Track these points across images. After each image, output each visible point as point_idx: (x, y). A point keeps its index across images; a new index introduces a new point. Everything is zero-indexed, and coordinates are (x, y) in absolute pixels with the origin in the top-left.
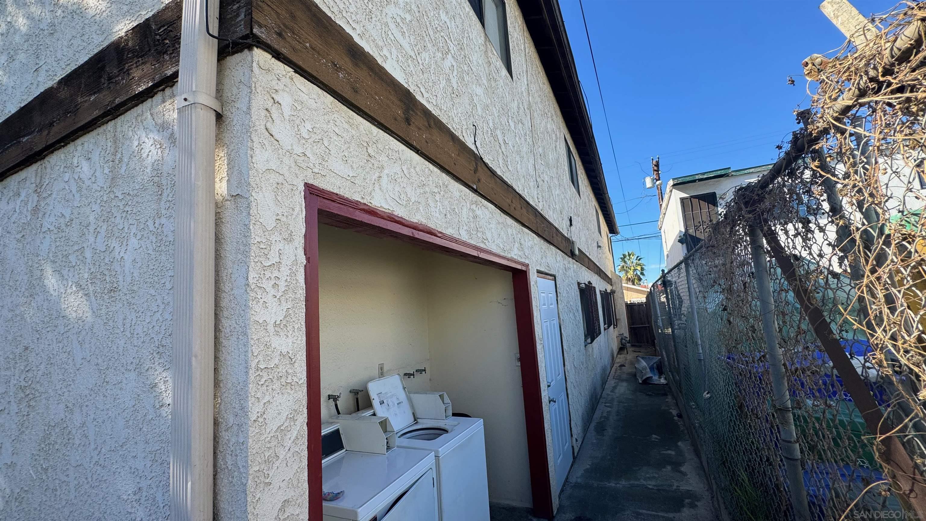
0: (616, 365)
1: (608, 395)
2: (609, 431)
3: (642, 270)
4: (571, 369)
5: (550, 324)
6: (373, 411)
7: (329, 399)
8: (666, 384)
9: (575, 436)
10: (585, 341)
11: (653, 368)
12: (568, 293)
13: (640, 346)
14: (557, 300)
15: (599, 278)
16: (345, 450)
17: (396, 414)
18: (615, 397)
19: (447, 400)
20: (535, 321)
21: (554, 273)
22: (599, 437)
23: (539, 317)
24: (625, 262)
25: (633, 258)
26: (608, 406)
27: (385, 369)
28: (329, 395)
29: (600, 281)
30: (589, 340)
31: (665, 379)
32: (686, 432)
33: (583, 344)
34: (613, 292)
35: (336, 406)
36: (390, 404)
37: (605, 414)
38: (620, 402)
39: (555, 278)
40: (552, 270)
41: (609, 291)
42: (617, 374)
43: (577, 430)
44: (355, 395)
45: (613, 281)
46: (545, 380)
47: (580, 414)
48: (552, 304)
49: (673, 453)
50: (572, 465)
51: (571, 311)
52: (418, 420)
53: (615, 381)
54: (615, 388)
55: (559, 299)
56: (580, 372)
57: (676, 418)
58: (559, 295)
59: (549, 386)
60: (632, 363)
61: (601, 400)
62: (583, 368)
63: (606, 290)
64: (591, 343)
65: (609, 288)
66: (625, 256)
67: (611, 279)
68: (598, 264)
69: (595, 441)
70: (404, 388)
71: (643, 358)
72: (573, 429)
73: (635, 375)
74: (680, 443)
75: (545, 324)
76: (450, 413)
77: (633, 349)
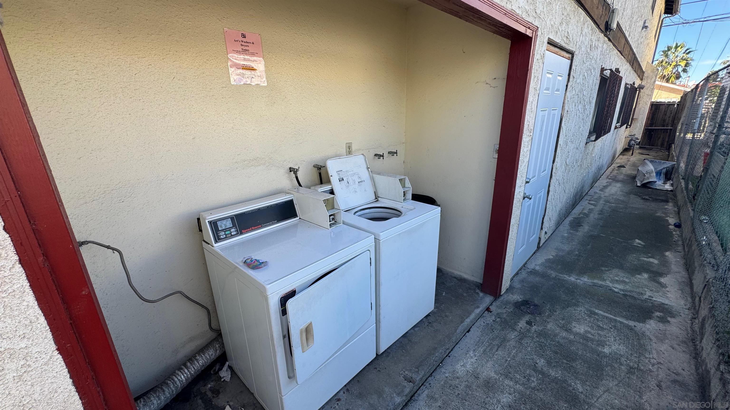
0: (615, 165)
1: (595, 193)
2: (586, 228)
3: (686, 66)
4: (561, 166)
5: (549, 114)
6: (331, 186)
7: (291, 171)
8: (671, 191)
9: (545, 230)
10: (589, 137)
11: (661, 173)
12: (584, 79)
13: (651, 149)
14: (567, 86)
15: (630, 68)
16: (298, 218)
17: (356, 192)
18: (602, 196)
19: (408, 184)
20: (528, 107)
21: (573, 50)
22: (572, 231)
23: (535, 103)
24: (667, 56)
25: (681, 52)
26: (592, 204)
27: (354, 148)
28: (290, 168)
29: (630, 73)
30: (593, 138)
31: (672, 185)
32: (680, 243)
33: (585, 141)
34: (641, 87)
35: (297, 178)
36: (351, 182)
37: (586, 211)
38: (607, 201)
39: (573, 57)
40: (571, 45)
41: (636, 86)
42: (613, 174)
43: (549, 225)
44: (318, 169)
45: (646, 75)
46: (524, 176)
47: (558, 209)
48: (558, 90)
49: (656, 262)
50: (534, 253)
51: (582, 102)
52: (379, 199)
53: (608, 180)
54: (605, 187)
55: (570, 84)
56: (571, 170)
57: (671, 227)
58: (571, 79)
59: (527, 182)
60: (635, 165)
61: (586, 198)
62: (576, 166)
63: (634, 84)
64: (595, 141)
65: (638, 83)
66: (669, 49)
67: (643, 72)
68: (635, 50)
69: (566, 235)
70: (368, 168)
71: (651, 162)
72: (544, 224)
73: (634, 178)
74: (667, 254)
75: (541, 113)
76: (410, 197)
77: (640, 151)
